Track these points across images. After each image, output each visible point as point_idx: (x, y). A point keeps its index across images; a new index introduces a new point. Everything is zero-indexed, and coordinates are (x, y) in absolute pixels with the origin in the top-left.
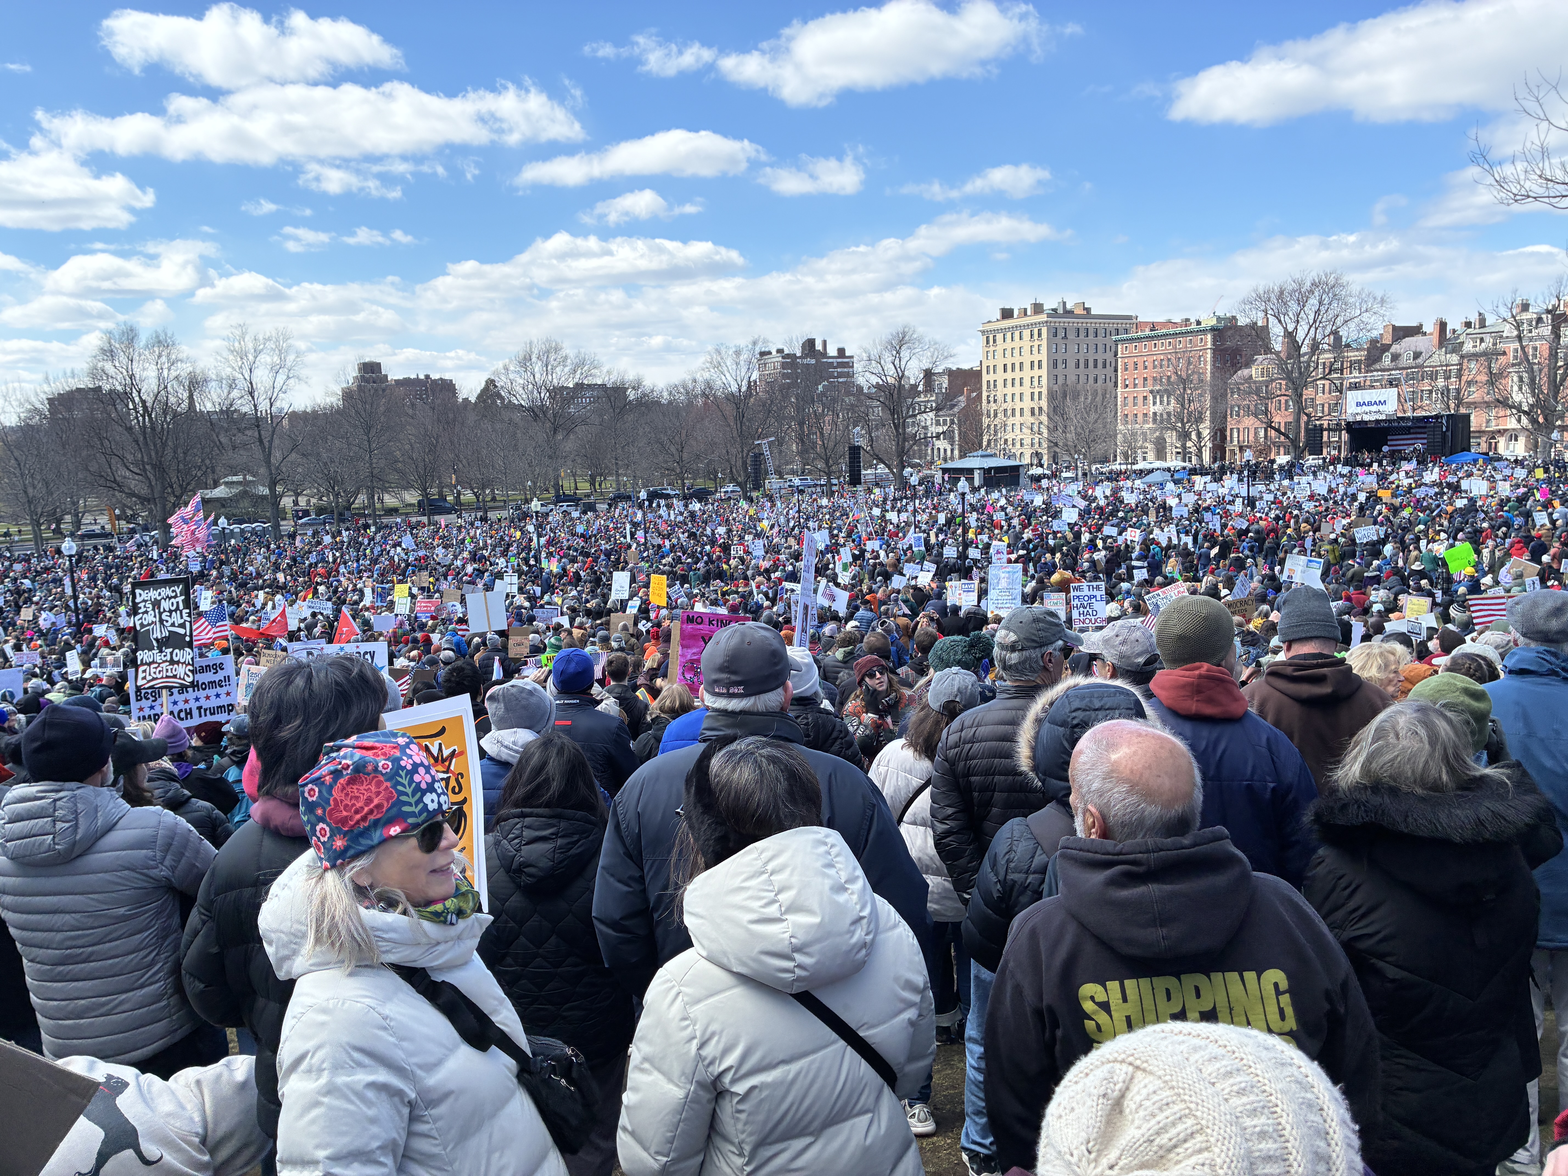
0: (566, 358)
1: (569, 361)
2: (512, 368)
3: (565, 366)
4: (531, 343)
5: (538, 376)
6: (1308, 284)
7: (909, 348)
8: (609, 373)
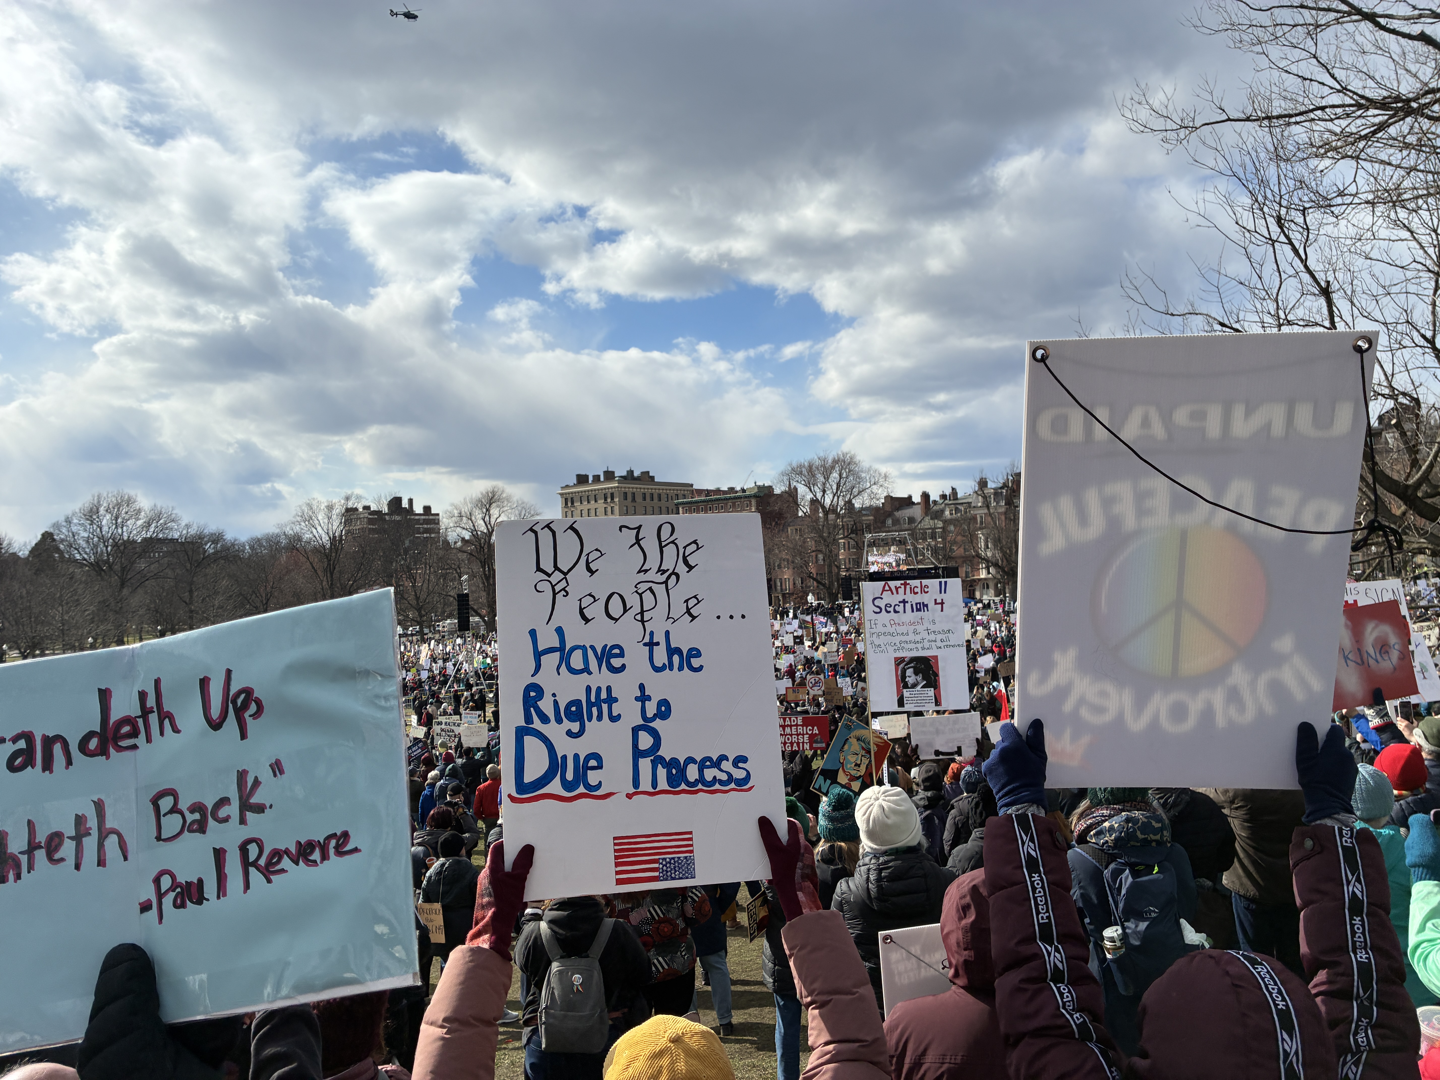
0: (139, 511)
1: (143, 514)
2: (75, 521)
3: (138, 519)
4: (99, 497)
5: (105, 529)
6: (830, 461)
7: (498, 506)
8: (188, 526)
